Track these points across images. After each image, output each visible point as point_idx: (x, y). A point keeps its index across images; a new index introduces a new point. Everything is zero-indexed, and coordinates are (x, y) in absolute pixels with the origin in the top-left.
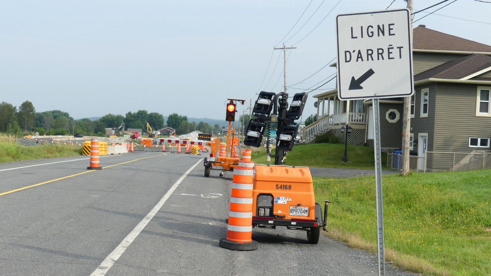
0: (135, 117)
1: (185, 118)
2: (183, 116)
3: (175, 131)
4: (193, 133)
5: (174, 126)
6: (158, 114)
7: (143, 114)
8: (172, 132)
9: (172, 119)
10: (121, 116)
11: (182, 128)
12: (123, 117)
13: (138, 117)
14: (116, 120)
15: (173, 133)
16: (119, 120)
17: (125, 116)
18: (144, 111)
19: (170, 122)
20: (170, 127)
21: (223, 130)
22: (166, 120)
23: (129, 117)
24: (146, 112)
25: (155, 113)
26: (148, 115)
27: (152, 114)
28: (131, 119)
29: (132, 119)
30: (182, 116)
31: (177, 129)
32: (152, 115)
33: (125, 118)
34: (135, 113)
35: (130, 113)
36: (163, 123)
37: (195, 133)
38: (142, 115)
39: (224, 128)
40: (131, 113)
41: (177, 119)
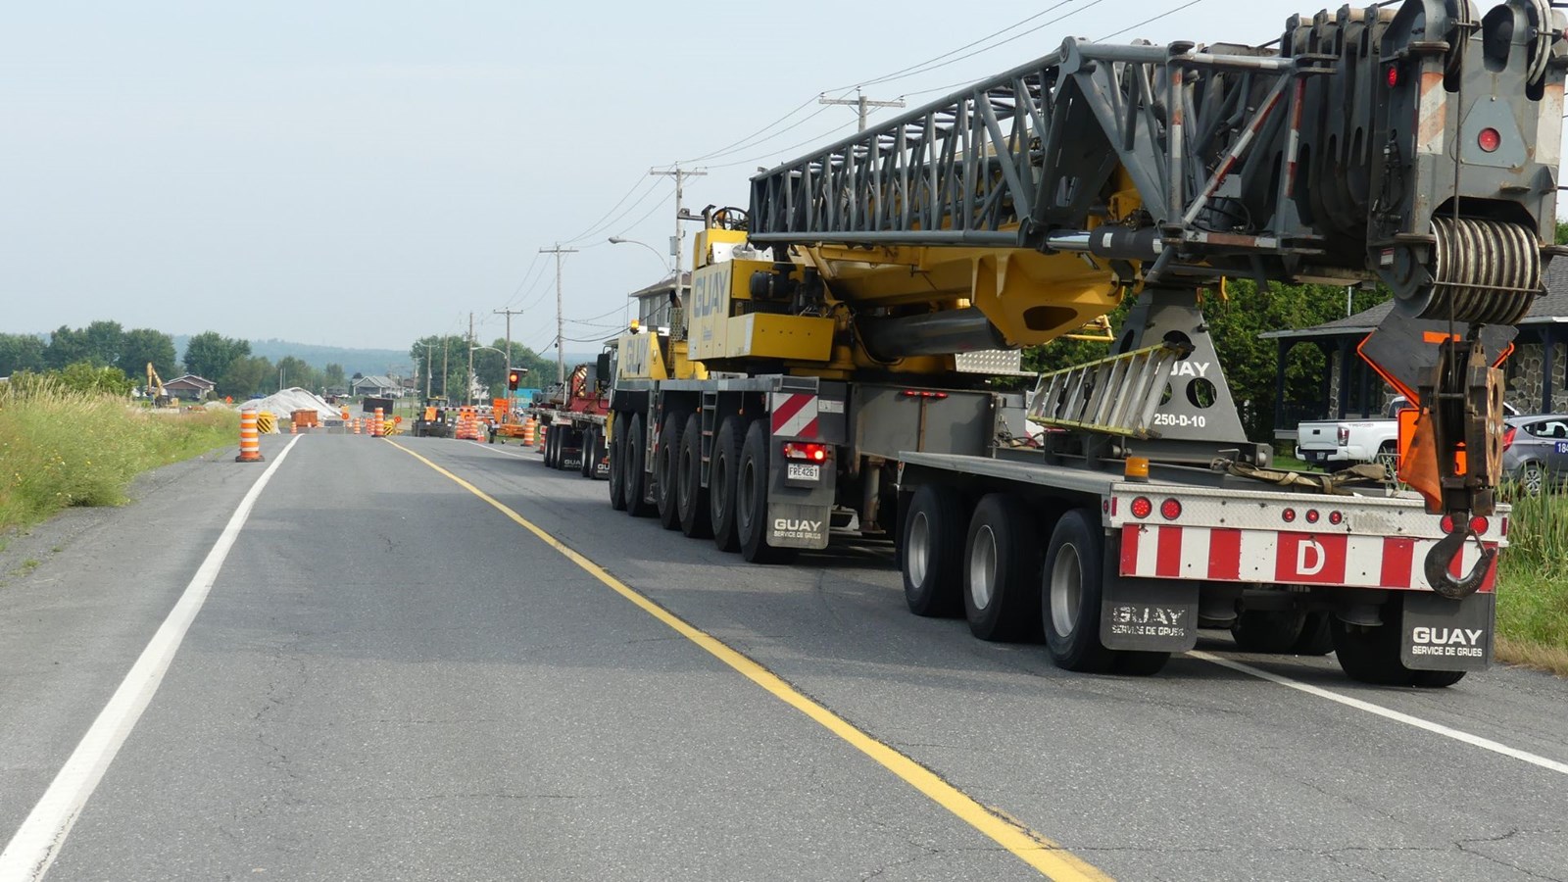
0: (81, 344)
1: (243, 348)
2: (237, 340)
3: (212, 387)
4: (284, 394)
5: (208, 372)
6: (154, 333)
7: (109, 333)
8: (203, 390)
9: (202, 350)
10: (36, 338)
11: (237, 380)
12: (41, 344)
13: (92, 342)
14: (19, 351)
15: (208, 394)
16: (30, 350)
17: (48, 342)
18: (111, 323)
19: (194, 359)
20: (198, 375)
21: (357, 383)
22: (181, 351)
23: (63, 344)
24: (118, 327)
25: (146, 332)
26: (124, 336)
27: (136, 333)
28: (67, 349)
29: (74, 348)
30: (231, 340)
31: (220, 380)
32: (136, 338)
33: (49, 345)
34: (80, 330)
35: (63, 331)
36: (173, 360)
37: (288, 395)
38: (102, 340)
39: (358, 376)
40: (69, 330)
41: (217, 349)
